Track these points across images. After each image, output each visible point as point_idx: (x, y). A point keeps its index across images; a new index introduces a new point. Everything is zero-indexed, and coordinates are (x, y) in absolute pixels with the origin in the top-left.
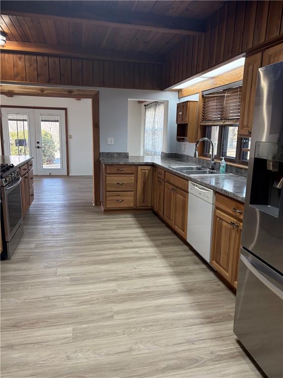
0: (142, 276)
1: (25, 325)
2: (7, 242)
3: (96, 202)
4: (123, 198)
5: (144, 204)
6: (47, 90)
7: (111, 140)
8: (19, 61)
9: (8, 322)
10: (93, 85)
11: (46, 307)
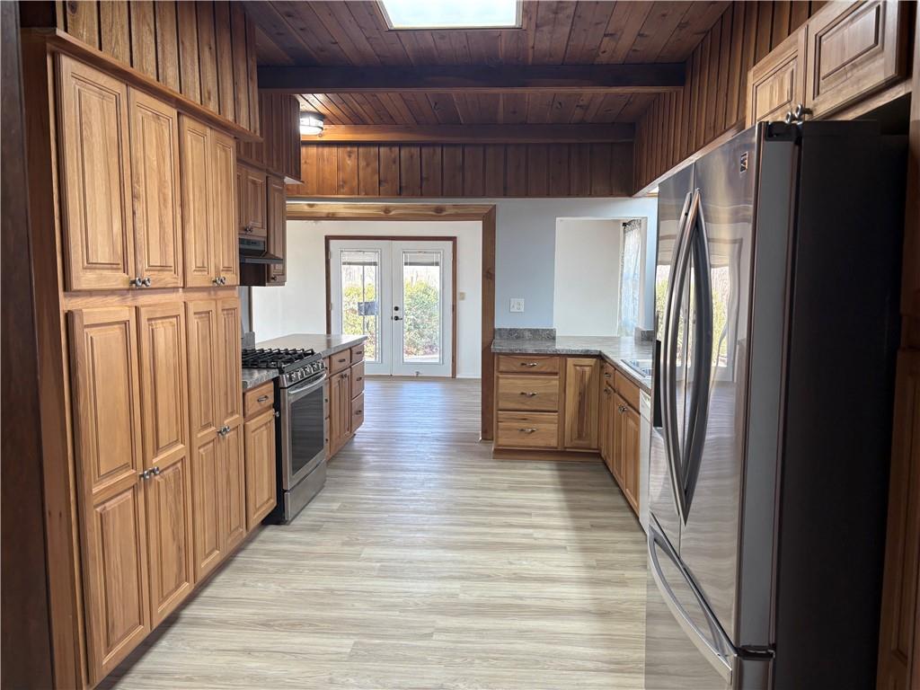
0: (518, 578)
1: (281, 625)
2: (286, 491)
3: (484, 432)
4: (535, 427)
5: (581, 442)
6: (396, 208)
7: (518, 304)
8: (347, 158)
9: (256, 617)
10: (484, 195)
11: (323, 604)
